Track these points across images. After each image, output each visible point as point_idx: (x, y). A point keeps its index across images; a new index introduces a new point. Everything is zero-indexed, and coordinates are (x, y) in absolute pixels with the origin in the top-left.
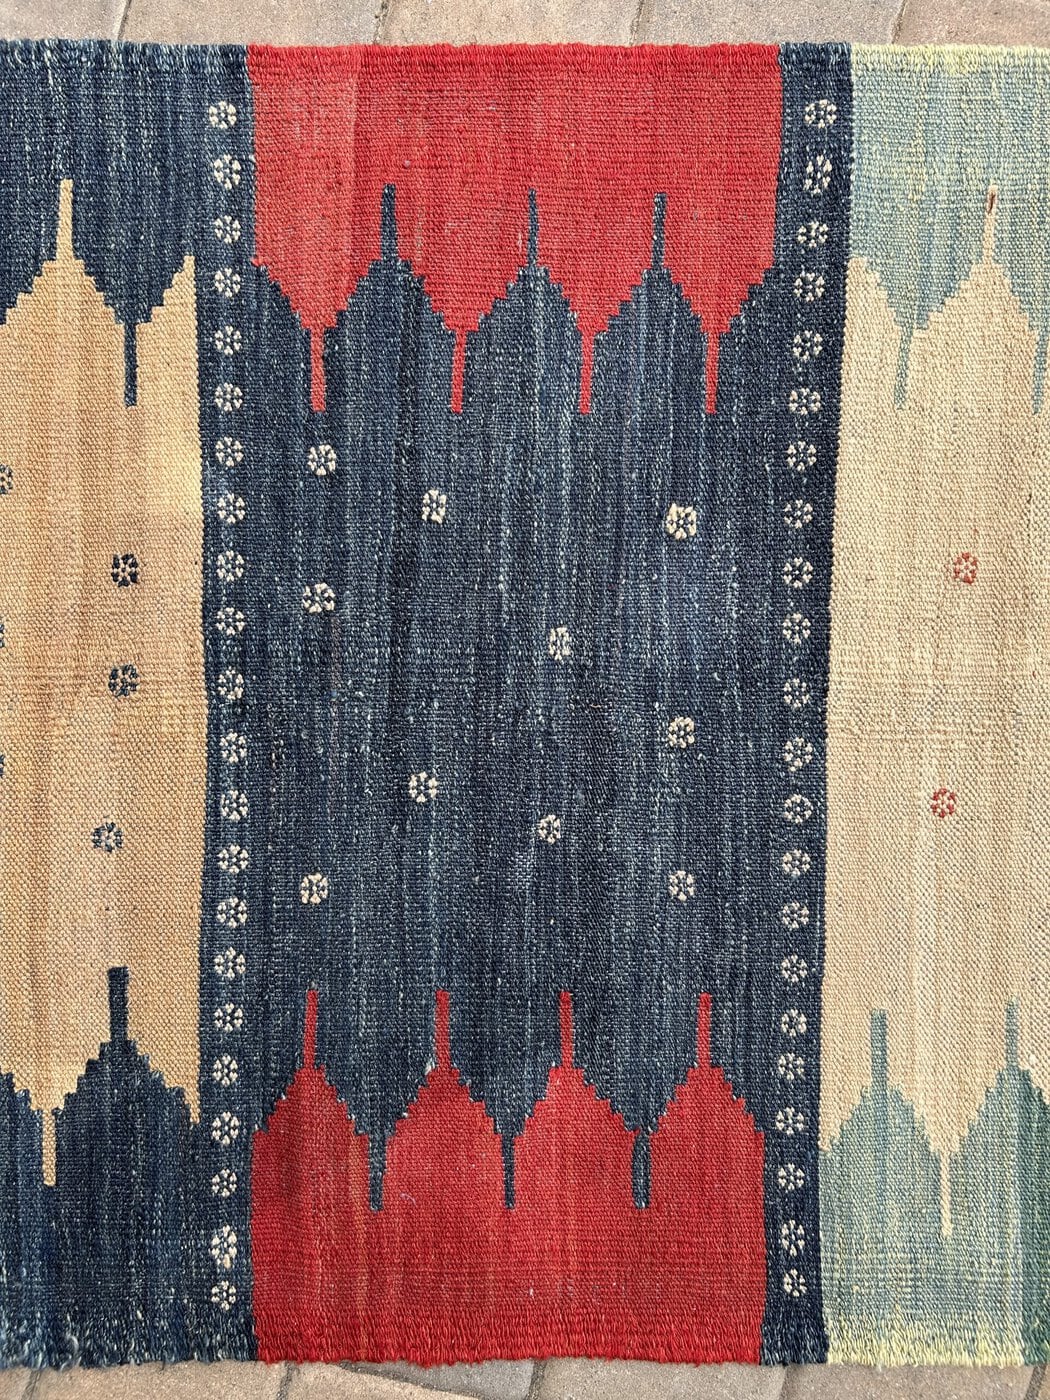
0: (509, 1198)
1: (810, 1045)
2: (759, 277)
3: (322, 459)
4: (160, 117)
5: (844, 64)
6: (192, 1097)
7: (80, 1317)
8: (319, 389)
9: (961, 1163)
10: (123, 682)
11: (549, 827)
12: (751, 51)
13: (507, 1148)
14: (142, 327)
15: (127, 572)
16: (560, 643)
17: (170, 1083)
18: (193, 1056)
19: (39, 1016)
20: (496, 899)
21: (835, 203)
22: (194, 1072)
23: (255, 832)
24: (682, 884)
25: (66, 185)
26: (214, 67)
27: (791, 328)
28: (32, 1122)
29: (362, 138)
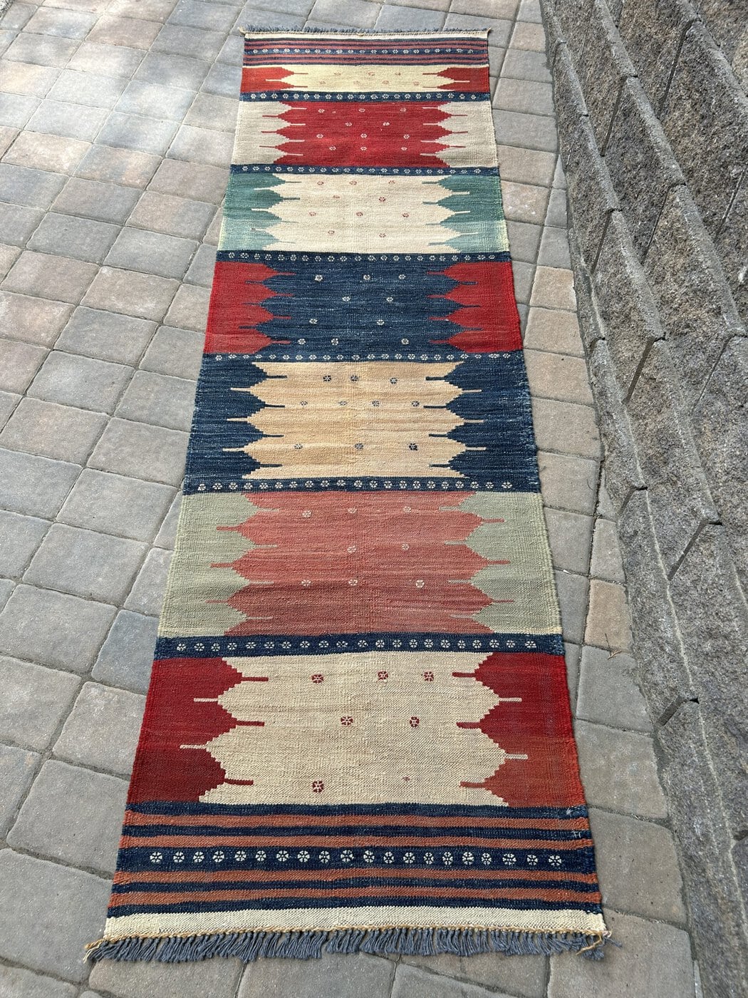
0: (478, 306)
1: (437, 256)
2: (266, 266)
3: (302, 342)
4: (218, 370)
5: (221, 251)
6: (458, 363)
7: (515, 383)
8: (285, 342)
9: (462, 232)
10: (354, 379)
11: (390, 300)
12: (216, 266)
13: (467, 307)
14: (268, 374)
15: (327, 378)
16: (346, 299)
17: (454, 368)
18: (447, 364)
19: (439, 394)
20: (406, 310)
21: (251, 253)
22: (451, 363)
23: (392, 353)
24: (402, 277)
25: (232, 389)
26: (208, 360)
27: (277, 261)
28: (465, 394)
29: (228, 333)
